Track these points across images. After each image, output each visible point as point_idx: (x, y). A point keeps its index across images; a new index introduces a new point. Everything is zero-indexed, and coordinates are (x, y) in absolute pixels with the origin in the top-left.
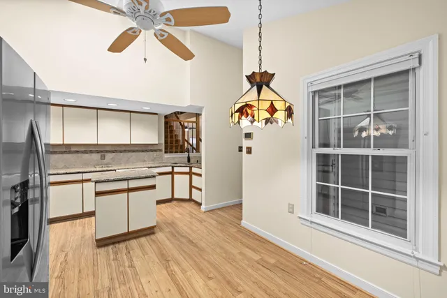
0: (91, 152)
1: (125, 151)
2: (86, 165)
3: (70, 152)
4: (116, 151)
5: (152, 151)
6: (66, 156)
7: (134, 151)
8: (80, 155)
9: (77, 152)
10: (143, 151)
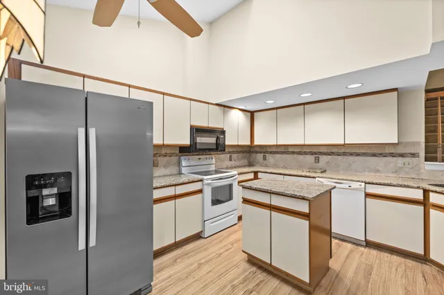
0: (306, 153)
1: (344, 154)
2: (300, 167)
3: (287, 153)
4: (332, 153)
5: (392, 155)
6: (285, 156)
7: (358, 155)
8: (295, 155)
9: (293, 153)
10: (374, 155)
